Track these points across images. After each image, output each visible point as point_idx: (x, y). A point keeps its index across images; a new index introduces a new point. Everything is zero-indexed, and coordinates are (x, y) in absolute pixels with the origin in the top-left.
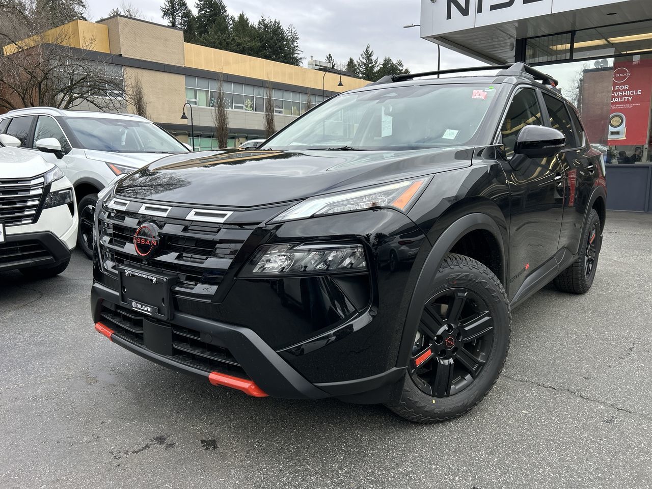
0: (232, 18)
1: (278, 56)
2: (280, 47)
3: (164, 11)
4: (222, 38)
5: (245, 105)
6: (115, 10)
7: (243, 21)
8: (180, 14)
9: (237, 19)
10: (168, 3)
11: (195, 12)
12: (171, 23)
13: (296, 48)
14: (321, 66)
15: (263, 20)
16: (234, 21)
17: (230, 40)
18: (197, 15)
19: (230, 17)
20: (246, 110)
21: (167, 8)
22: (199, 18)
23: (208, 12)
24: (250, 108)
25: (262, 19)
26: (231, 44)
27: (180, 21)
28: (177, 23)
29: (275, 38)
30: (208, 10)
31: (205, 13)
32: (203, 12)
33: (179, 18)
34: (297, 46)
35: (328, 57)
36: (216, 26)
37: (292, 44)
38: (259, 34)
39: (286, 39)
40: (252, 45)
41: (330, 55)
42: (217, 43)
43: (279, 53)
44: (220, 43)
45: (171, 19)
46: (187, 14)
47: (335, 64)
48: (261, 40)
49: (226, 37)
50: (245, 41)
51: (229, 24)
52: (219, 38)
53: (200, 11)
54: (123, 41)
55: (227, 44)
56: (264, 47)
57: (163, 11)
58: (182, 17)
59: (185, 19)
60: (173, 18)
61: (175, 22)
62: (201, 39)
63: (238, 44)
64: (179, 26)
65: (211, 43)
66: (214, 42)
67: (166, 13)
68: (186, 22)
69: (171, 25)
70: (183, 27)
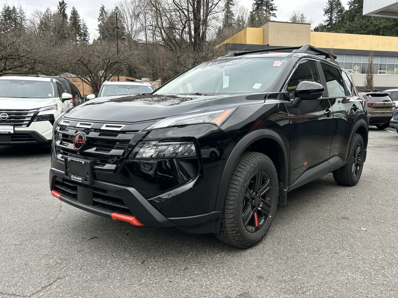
3: (325, 11)
4: (363, 23)
5: (353, 70)
6: (294, 16)
8: (336, 11)
10: (329, 5)
11: (347, 8)
12: (329, 18)
17: (369, 24)
18: (348, 9)
20: (353, 73)
21: (328, 8)
22: (350, 11)
23: (357, 6)
24: (357, 71)
26: (370, 26)
27: (336, 15)
28: (333, 18)
30: (357, 5)
31: (354, 8)
32: (352, 7)
33: (335, 13)
40: (386, 25)
42: (358, 27)
44: (361, 27)
45: (330, 16)
46: (341, 11)
49: (366, 22)
50: (380, 23)
53: (350, 7)
54: (270, 36)
55: (367, 27)
58: (337, 13)
59: (339, 14)
60: (331, 15)
61: (332, 17)
62: (347, 26)
63: (375, 26)
64: (335, 19)
65: (354, 28)
66: (356, 27)
67: (326, 12)
68: (340, 15)
69: (329, 19)
70: (337, 20)
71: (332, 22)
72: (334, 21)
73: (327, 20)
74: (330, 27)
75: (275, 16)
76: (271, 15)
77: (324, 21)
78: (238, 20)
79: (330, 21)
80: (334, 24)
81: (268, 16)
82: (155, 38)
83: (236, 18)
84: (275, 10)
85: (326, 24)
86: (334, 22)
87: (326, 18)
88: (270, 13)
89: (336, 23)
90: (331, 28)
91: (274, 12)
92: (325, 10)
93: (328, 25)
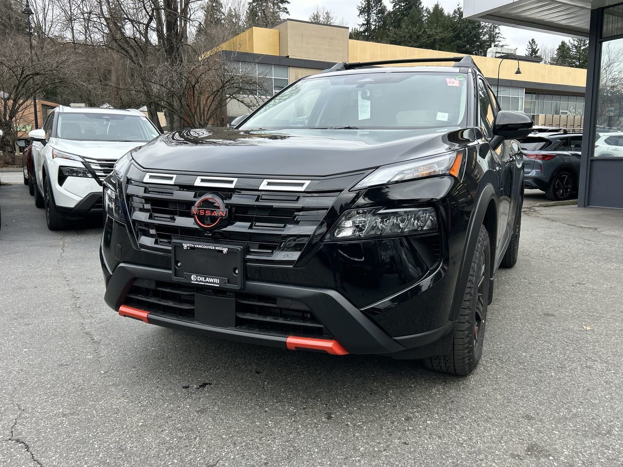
0: (427, 9)
1: (472, 45)
2: (475, 36)
4: (413, 31)
6: (315, 14)
7: (438, 11)
8: (375, 11)
9: (432, 11)
11: (390, 7)
12: (366, 20)
13: (497, 35)
14: (503, 53)
15: (458, 9)
16: (429, 12)
17: (420, 33)
18: (392, 10)
19: (424, 9)
21: (363, 6)
22: (394, 12)
23: (403, 6)
25: (458, 7)
26: (422, 37)
27: (375, 18)
28: (371, 21)
29: (470, 27)
30: (403, 4)
31: (399, 8)
32: (397, 7)
33: (374, 15)
34: (499, 33)
35: (531, 42)
36: (409, 20)
37: (493, 31)
38: (453, 24)
39: (483, 27)
40: (444, 36)
41: (533, 40)
42: (407, 37)
43: (474, 42)
44: (410, 37)
45: (366, 17)
46: (382, 11)
47: (538, 50)
48: (454, 30)
49: (417, 30)
50: (436, 33)
51: (424, 16)
52: (409, 32)
53: (394, 6)
54: (290, 43)
55: (418, 37)
56: (457, 37)
57: (359, 9)
58: (377, 14)
59: (380, 15)
60: (368, 16)
61: (370, 19)
62: (392, 34)
63: (429, 36)
64: (374, 23)
65: (401, 37)
66: (405, 36)
67: (362, 12)
68: (381, 18)
69: (365, 22)
70: (377, 24)
71: (370, 27)
72: (374, 25)
73: (363, 24)
74: (367, 35)
75: (287, 12)
76: (282, 10)
77: (359, 25)
78: (230, 15)
79: (368, 26)
80: (373, 30)
81: (277, 12)
82: (90, 36)
83: (225, 10)
84: (286, 3)
85: (362, 29)
86: (373, 27)
87: (362, 20)
88: (279, 8)
89: (375, 29)
90: (370, 36)
91: (286, 5)
92: (360, 8)
93: (365, 31)
